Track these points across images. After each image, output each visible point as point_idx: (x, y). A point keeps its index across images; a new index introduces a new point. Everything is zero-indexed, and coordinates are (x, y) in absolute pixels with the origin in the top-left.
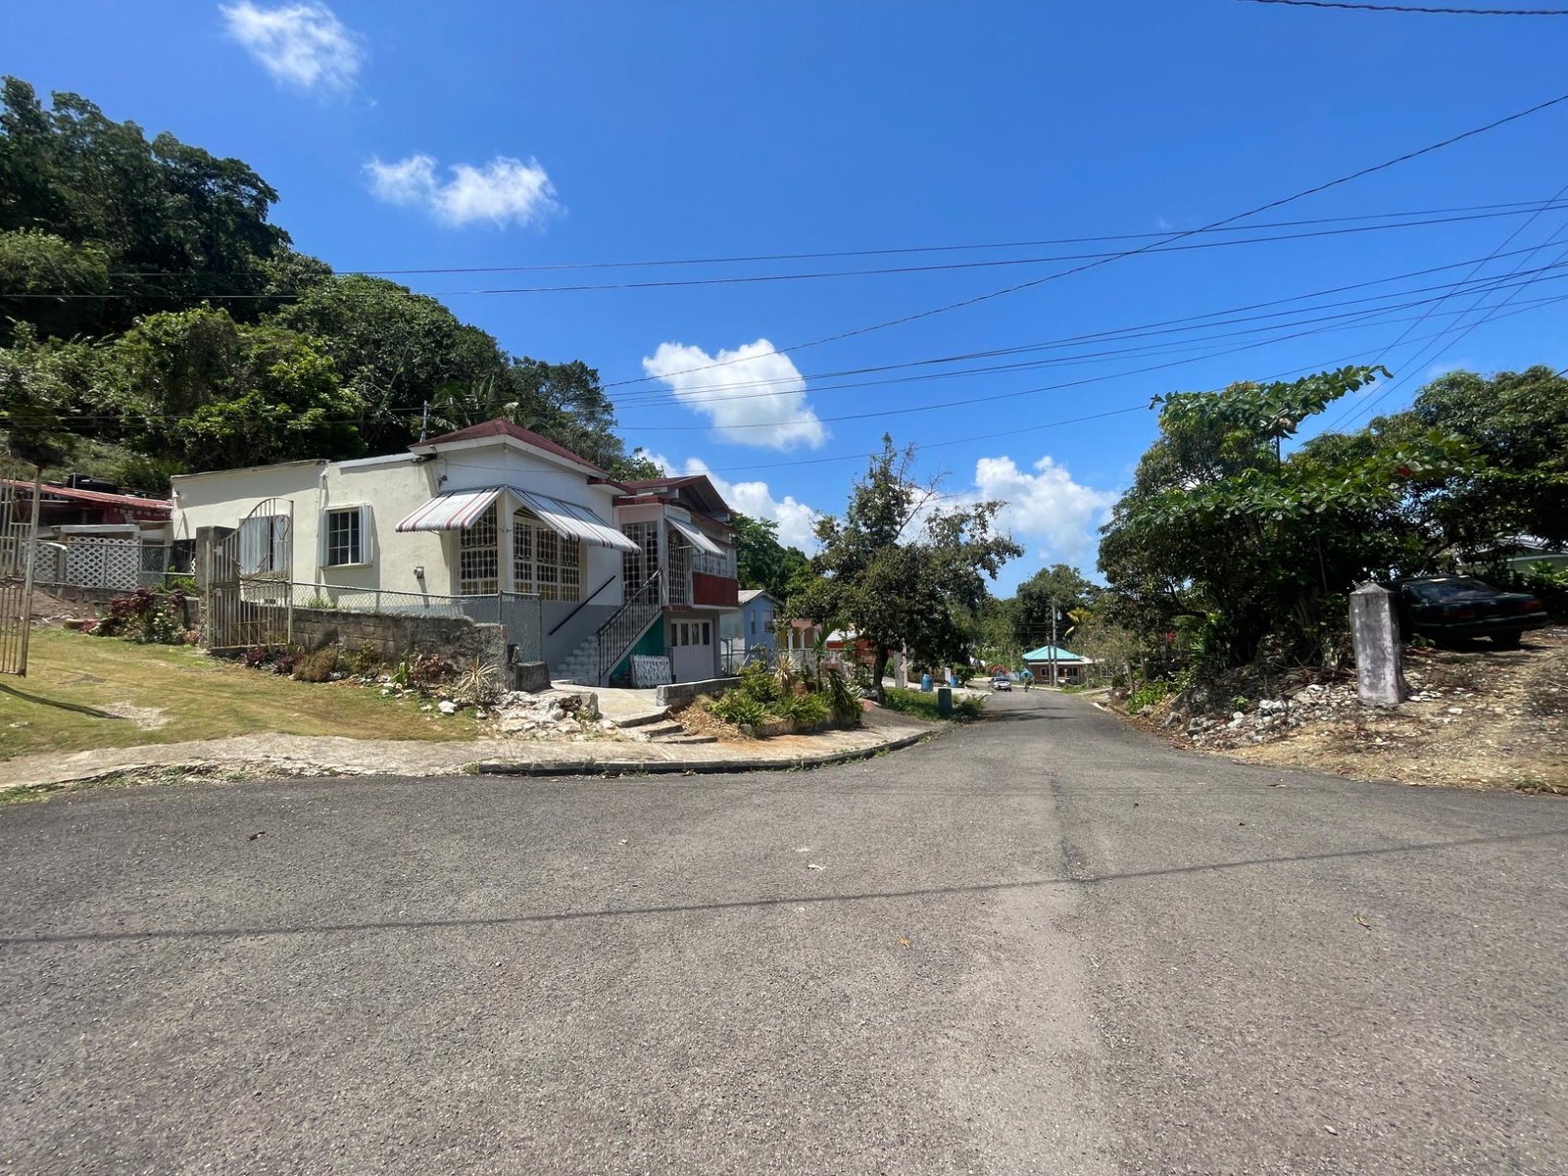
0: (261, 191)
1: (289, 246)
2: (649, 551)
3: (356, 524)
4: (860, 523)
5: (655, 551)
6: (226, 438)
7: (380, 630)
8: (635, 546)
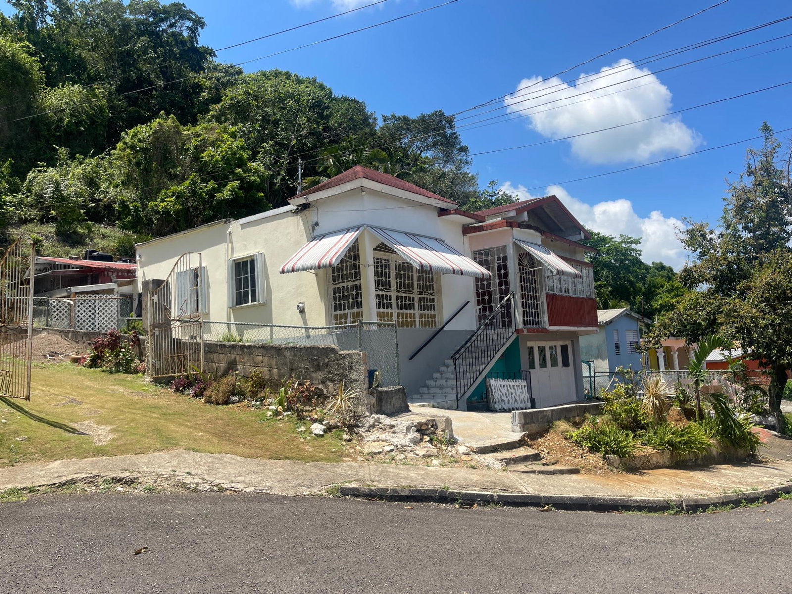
0: (194, 21)
1: (215, 59)
2: (500, 276)
3: (253, 271)
4: (740, 227)
5: (506, 275)
6: (177, 212)
7: (266, 358)
8: (485, 271)
